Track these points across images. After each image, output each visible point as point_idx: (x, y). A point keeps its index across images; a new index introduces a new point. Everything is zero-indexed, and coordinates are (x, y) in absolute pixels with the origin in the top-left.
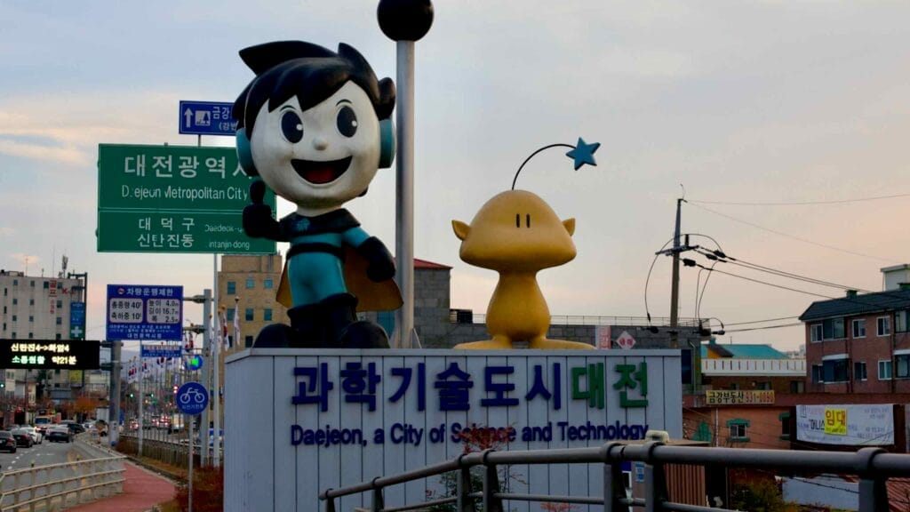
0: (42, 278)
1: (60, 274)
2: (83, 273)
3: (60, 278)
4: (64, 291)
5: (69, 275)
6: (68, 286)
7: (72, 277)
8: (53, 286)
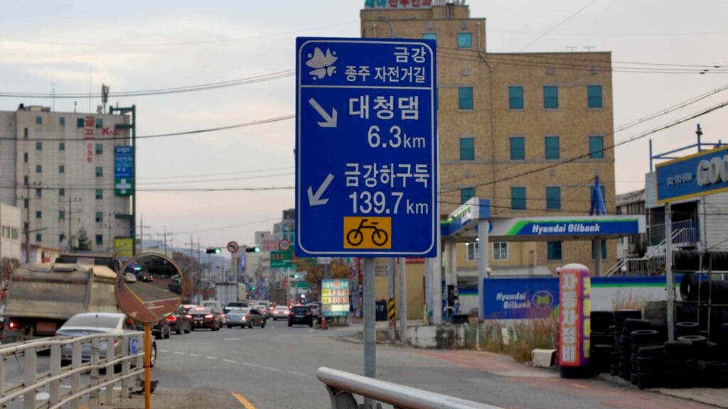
0: (75, 113)
1: (99, 108)
2: (130, 106)
3: (98, 114)
4: (105, 131)
5: (112, 109)
6: (109, 124)
7: (114, 112)
8: (90, 123)
